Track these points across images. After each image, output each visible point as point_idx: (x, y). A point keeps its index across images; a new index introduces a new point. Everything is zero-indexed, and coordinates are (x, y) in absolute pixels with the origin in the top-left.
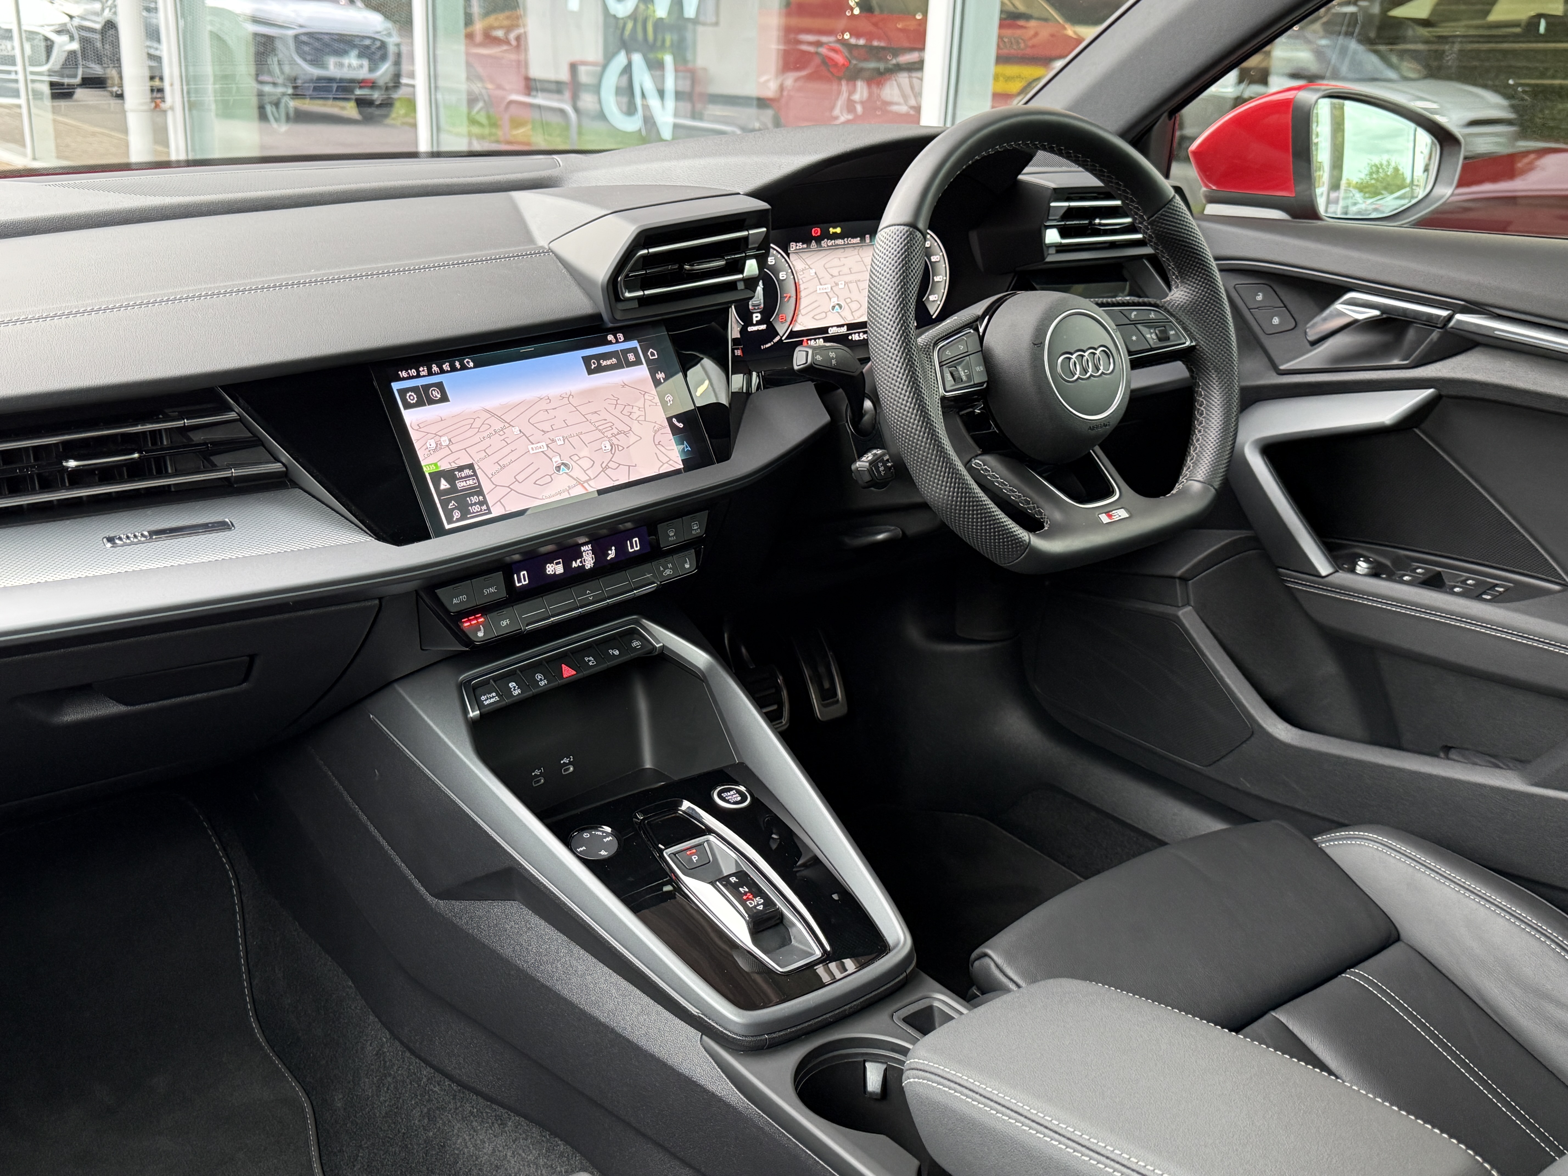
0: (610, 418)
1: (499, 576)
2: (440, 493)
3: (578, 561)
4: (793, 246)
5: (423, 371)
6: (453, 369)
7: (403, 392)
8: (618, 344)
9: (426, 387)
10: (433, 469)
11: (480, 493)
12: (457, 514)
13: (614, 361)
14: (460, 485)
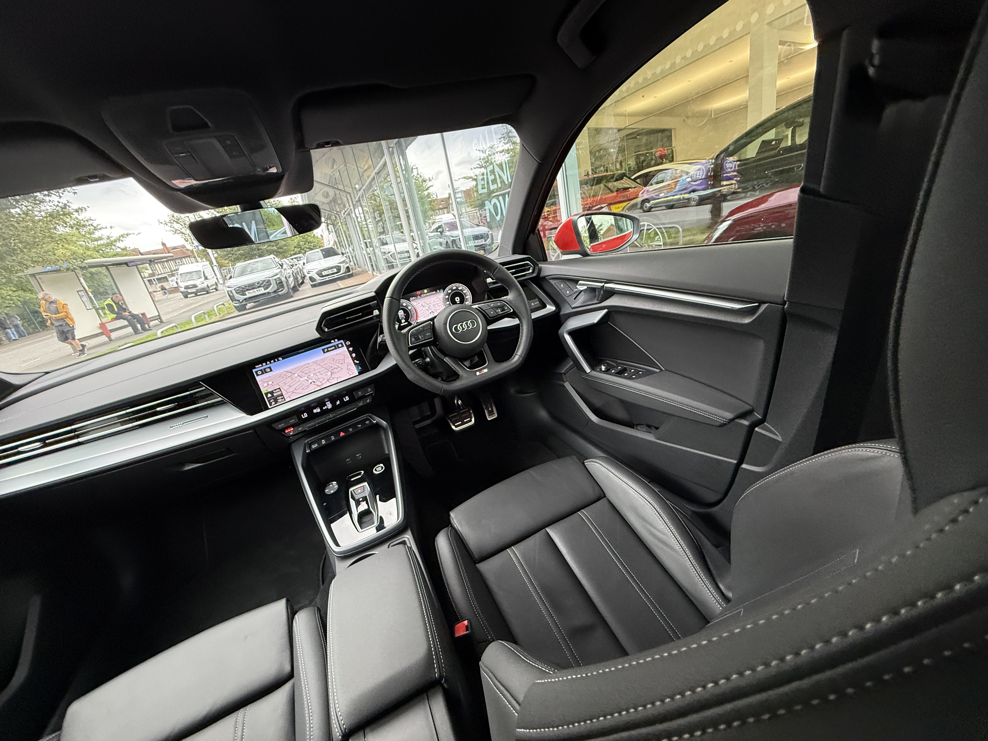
0: (331, 365)
1: (295, 417)
2: (267, 398)
3: (325, 407)
4: (411, 299)
5: (264, 364)
6: (275, 361)
7: (256, 372)
8: (335, 342)
9: (265, 369)
10: (266, 392)
11: (282, 395)
12: (273, 403)
13: (334, 348)
14: (275, 394)
